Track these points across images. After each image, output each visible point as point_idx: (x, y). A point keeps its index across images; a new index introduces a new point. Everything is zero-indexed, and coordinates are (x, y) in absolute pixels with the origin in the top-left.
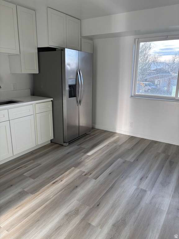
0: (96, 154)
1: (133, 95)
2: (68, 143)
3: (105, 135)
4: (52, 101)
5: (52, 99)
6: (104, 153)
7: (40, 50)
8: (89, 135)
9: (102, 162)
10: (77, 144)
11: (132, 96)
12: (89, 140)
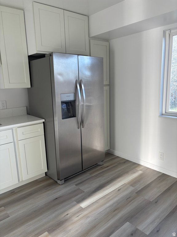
0: (94, 207)
1: (164, 112)
2: (63, 180)
3: (122, 167)
4: (44, 122)
5: (44, 120)
6: (108, 205)
7: (31, 58)
8: (101, 166)
9: (95, 227)
10: (76, 183)
11: (162, 115)
12: (96, 176)
